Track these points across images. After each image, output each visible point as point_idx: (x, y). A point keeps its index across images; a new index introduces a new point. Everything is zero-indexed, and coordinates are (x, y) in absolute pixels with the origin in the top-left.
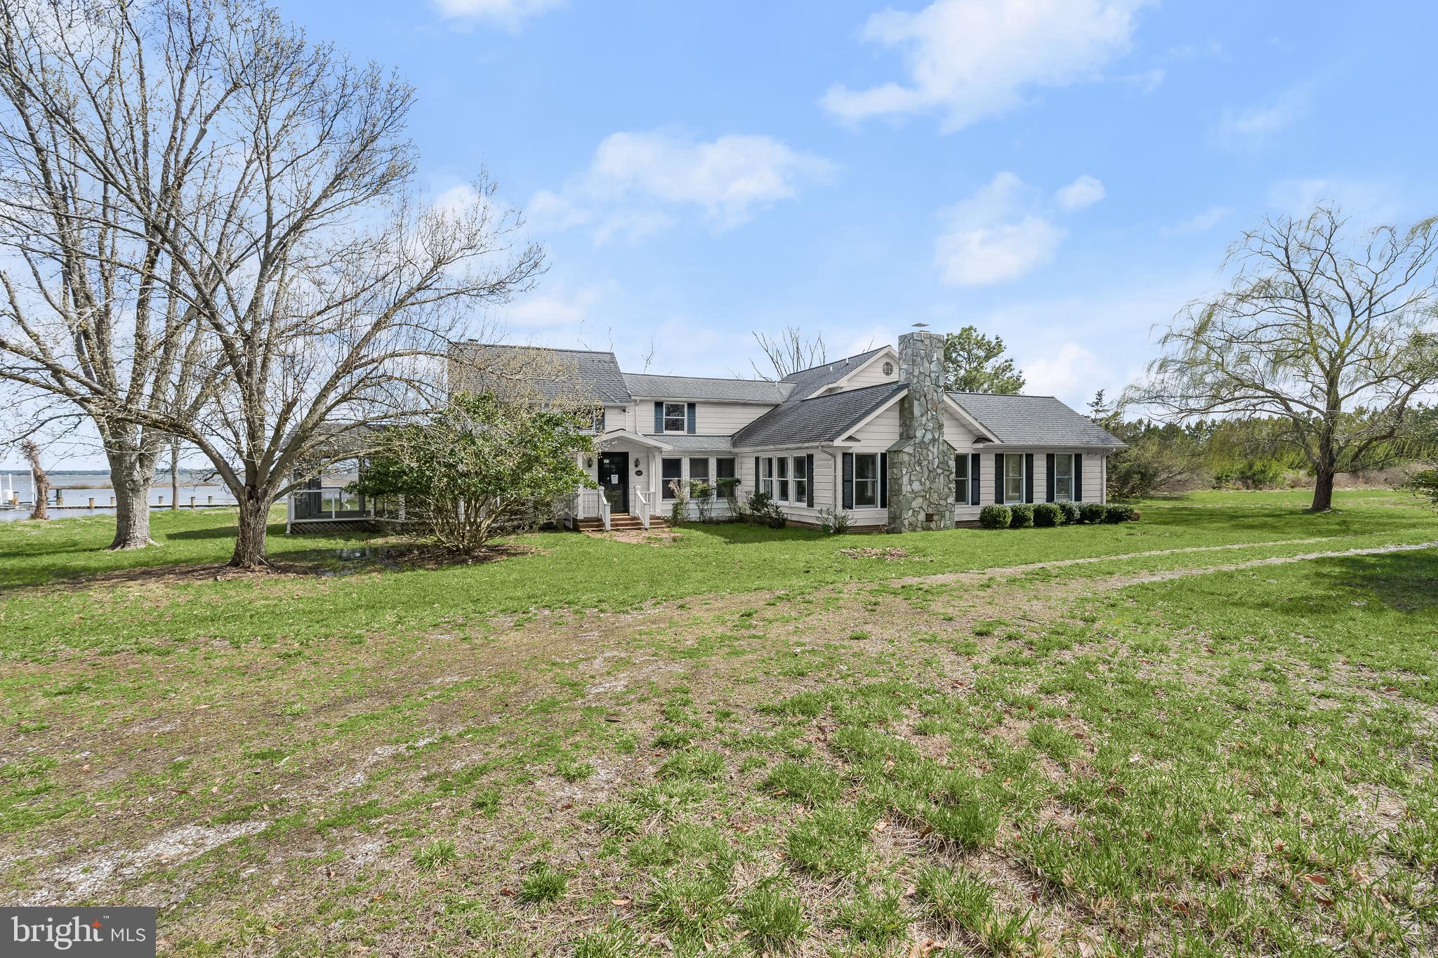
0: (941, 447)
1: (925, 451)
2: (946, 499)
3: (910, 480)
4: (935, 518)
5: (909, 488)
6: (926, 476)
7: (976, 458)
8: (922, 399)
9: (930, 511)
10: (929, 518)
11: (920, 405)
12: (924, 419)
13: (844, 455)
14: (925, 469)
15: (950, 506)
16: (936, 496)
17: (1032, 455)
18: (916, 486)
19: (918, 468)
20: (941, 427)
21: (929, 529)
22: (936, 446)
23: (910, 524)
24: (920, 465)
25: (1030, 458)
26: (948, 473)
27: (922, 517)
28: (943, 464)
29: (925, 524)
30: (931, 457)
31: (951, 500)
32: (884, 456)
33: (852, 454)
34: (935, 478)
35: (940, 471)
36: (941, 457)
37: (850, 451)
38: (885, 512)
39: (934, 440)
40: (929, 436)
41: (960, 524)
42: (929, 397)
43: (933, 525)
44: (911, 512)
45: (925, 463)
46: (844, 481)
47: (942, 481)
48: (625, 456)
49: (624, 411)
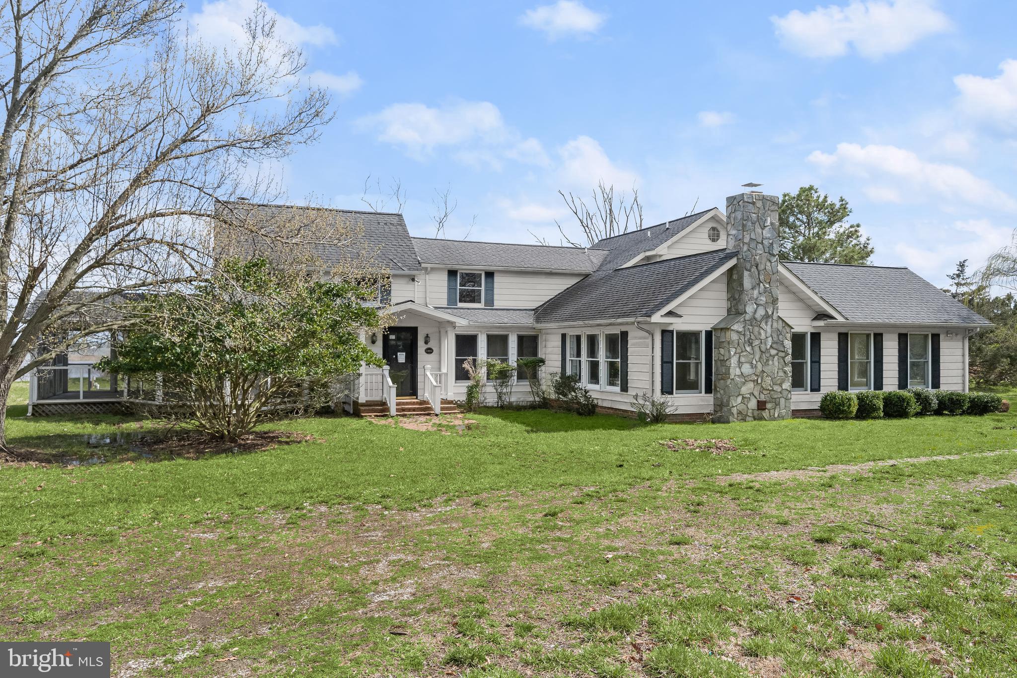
0: (775, 325)
1: (756, 329)
2: (780, 385)
3: (739, 361)
4: (769, 406)
5: (738, 372)
6: (757, 357)
7: (816, 338)
8: (754, 269)
9: (763, 398)
10: (761, 405)
11: (751, 276)
12: (756, 292)
13: (664, 332)
14: (757, 349)
15: (785, 393)
16: (768, 380)
17: (881, 335)
18: (746, 369)
19: (748, 349)
20: (775, 301)
21: (761, 418)
22: (769, 323)
23: (740, 413)
24: (751, 344)
25: (879, 338)
26: (783, 354)
27: (753, 404)
28: (778, 344)
29: (756, 413)
30: (763, 336)
31: (787, 385)
32: (709, 334)
33: (672, 332)
34: (767, 360)
35: (773, 352)
36: (775, 336)
37: (671, 328)
38: (710, 398)
39: (767, 317)
40: (761, 312)
41: (797, 414)
42: (761, 267)
43: (766, 414)
44: (740, 399)
45: (756, 342)
46: (663, 362)
47: (776, 364)
48: (414, 331)
49: (413, 280)
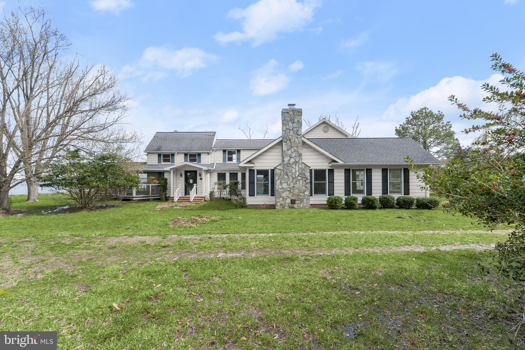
0: (300, 166)
1: (290, 168)
2: (304, 193)
3: (281, 182)
4: (297, 202)
5: (280, 187)
6: (291, 181)
7: (331, 171)
8: (288, 142)
9: (294, 198)
10: (293, 202)
11: (286, 145)
12: (289, 152)
13: (250, 170)
14: (290, 177)
15: (306, 197)
16: (297, 191)
17: (371, 169)
18: (285, 186)
19: (286, 177)
20: (300, 155)
21: (293, 208)
22: (297, 166)
23: (281, 205)
24: (287, 175)
25: (369, 171)
26: (305, 179)
27: (288, 201)
28: (302, 174)
29: (290, 205)
30: (294, 171)
31: (307, 193)
32: (273, 171)
33: (254, 170)
34: (296, 182)
35: (299, 178)
36: (300, 171)
37: (253, 169)
38: (273, 198)
39: (296, 163)
40: (292, 160)
41: (313, 206)
42: (292, 141)
43: (295, 206)
44: (281, 199)
45: (290, 174)
46: (250, 183)
47: (301, 183)
48: (195, 172)
49: (209, 154)
